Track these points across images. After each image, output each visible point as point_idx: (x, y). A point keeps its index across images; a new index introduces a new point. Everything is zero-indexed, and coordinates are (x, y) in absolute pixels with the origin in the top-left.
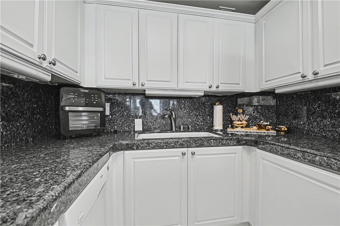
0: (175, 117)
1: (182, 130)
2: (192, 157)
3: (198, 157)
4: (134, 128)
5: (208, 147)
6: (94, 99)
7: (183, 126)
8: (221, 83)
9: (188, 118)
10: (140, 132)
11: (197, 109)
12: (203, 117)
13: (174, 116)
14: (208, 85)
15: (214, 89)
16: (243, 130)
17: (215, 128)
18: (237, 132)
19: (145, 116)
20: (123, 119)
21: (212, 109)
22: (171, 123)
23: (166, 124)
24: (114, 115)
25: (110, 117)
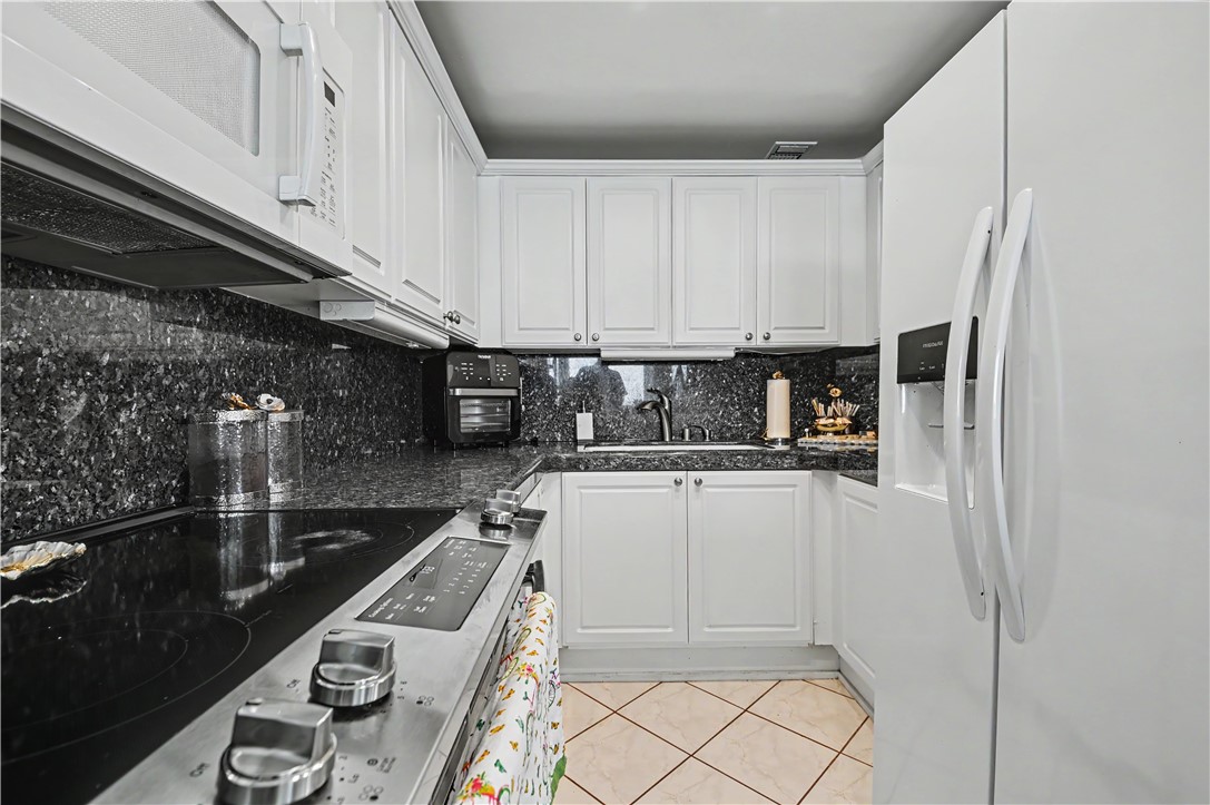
0: (670, 408)
1: (687, 439)
2: (698, 491)
3: (709, 490)
4: (575, 434)
5: (732, 469)
6: (502, 373)
7: (690, 431)
8: (776, 328)
9: (704, 411)
10: (587, 444)
11: (727, 389)
12: (740, 408)
13: (667, 407)
14: (743, 333)
15: (758, 342)
16: (837, 439)
17: (771, 434)
18: (821, 443)
19: (600, 406)
20: (550, 414)
21: (764, 388)
22: (661, 423)
23: (649, 425)
24: (530, 404)
25: (524, 408)
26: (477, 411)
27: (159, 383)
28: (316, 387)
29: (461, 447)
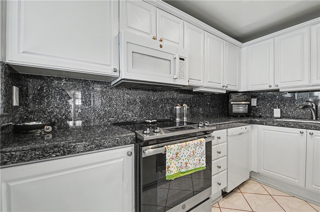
2: (310, 137)
3: (316, 137)
4: (273, 115)
6: (245, 98)
13: (314, 107)
19: (284, 107)
20: (265, 109)
22: (312, 113)
24: (259, 106)
25: (257, 107)
26: (242, 107)
27: (170, 103)
28: (196, 103)
29: (233, 116)
